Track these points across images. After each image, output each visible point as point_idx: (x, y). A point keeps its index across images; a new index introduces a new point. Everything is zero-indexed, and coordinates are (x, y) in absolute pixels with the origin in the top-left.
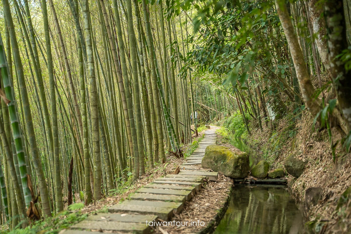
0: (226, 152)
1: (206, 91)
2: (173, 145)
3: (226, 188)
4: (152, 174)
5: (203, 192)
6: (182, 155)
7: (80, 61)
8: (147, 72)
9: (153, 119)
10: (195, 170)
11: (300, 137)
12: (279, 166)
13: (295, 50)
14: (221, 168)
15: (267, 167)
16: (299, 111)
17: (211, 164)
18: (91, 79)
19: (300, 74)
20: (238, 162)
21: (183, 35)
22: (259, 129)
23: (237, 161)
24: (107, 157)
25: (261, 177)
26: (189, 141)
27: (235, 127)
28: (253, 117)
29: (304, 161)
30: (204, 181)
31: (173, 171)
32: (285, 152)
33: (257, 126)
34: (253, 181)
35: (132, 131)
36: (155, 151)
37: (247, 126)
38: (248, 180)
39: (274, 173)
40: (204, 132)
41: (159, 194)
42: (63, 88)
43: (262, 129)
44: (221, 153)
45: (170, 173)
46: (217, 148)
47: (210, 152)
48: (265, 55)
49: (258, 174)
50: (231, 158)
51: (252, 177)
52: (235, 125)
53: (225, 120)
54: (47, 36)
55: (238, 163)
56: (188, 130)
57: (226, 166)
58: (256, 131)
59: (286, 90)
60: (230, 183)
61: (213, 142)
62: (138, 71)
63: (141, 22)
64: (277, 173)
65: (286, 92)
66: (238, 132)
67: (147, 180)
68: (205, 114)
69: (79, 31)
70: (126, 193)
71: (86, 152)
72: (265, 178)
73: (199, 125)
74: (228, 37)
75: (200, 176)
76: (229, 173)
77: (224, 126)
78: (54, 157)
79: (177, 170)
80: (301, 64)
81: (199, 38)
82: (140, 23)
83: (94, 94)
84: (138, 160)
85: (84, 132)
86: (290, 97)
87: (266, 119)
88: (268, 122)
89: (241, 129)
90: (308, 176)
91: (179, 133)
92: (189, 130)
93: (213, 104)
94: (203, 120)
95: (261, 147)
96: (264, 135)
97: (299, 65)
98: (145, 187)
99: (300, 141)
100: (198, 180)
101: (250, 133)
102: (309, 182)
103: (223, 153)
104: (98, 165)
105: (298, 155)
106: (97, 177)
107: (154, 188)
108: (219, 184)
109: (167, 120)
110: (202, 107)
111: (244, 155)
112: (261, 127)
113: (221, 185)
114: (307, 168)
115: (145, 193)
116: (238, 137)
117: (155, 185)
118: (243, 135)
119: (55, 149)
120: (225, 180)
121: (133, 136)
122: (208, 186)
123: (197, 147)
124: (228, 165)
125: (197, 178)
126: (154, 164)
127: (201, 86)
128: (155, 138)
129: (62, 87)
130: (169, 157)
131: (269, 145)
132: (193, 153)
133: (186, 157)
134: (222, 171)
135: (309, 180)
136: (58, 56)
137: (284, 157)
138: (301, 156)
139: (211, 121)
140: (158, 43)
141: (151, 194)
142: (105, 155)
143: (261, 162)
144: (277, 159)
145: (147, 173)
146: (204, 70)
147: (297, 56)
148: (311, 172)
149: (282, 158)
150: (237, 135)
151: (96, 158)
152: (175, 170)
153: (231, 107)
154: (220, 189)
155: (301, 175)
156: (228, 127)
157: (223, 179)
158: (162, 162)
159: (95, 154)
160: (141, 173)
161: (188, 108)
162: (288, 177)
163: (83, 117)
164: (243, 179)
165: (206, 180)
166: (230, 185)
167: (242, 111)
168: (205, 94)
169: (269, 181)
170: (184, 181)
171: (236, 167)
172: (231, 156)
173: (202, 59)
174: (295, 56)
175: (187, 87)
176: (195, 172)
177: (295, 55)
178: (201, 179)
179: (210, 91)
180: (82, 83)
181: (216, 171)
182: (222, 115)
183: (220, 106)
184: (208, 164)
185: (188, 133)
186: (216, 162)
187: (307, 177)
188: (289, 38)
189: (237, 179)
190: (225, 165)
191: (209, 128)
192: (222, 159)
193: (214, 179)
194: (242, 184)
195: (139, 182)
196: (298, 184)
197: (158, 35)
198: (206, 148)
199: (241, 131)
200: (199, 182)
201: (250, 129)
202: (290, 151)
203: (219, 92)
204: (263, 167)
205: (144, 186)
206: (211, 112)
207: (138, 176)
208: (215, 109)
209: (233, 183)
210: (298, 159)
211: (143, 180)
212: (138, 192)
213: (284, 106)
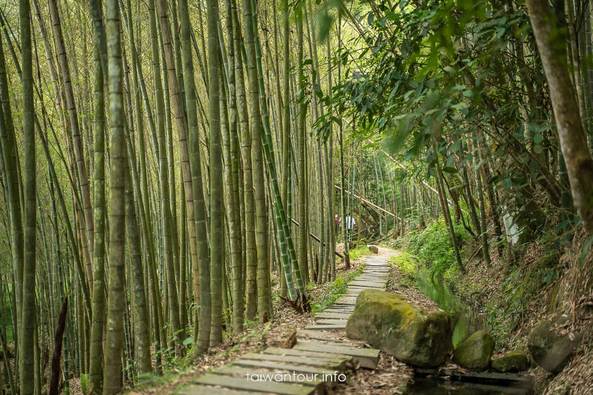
0: (401, 306)
1: (374, 171)
2: (292, 285)
3: (395, 386)
4: (237, 344)
5: (341, 391)
6: (308, 308)
7: (98, 89)
8: (243, 122)
9: (249, 226)
10: (331, 343)
11: (567, 285)
12: (518, 346)
13: (560, 91)
14: (388, 341)
15: (490, 345)
16: (569, 227)
17: (367, 331)
18: (115, 129)
19: (569, 147)
20: (425, 330)
21: (331, 48)
22: (484, 262)
23: (423, 327)
24: (141, 301)
25: (475, 366)
26: (330, 277)
27: (431, 254)
28: (472, 234)
29: (572, 339)
30: (348, 368)
31: (283, 340)
32: (534, 315)
33: (480, 255)
34: (456, 374)
35: (199, 250)
36: (250, 295)
37: (458, 254)
38: (446, 373)
39: (505, 359)
40: (363, 259)
41: (244, 390)
42: (59, 146)
43: (489, 261)
44: (390, 307)
45: (275, 344)
46: (382, 298)
47: (367, 304)
48: (504, 100)
49: (468, 360)
50: (411, 321)
51: (455, 366)
52: (433, 250)
53: (413, 238)
54: (25, 30)
55: (425, 333)
56: (328, 254)
57: (398, 338)
58: (477, 266)
59: (543, 180)
60: (405, 376)
61: (380, 284)
62: (222, 119)
63: (236, 13)
64: (510, 360)
65: (544, 183)
66: (438, 266)
67: (224, 358)
68: (371, 221)
69: (98, 24)
70: (173, 384)
71: (98, 287)
72: (484, 370)
73: (355, 245)
74: (424, 56)
75: (339, 356)
76: (405, 354)
77: (409, 249)
78: (24, 294)
79: (291, 339)
80: (572, 123)
81: (361, 56)
82: (233, 15)
83: (119, 163)
84: (209, 312)
85: (97, 245)
86: (552, 195)
87: (499, 240)
88: (503, 247)
89: (444, 259)
90: (579, 372)
91: (309, 259)
92: (331, 253)
93: (388, 202)
94: (365, 233)
95: (485, 300)
96: (493, 275)
97: (567, 125)
98: (214, 373)
99: (566, 293)
100: (332, 365)
101: (463, 269)
102: (579, 385)
103: (394, 308)
104: (117, 318)
105: (559, 324)
106: (113, 345)
107: (235, 375)
108: (380, 376)
109: (281, 228)
110: (365, 205)
111: (441, 316)
112: (488, 257)
113: (385, 378)
114: (579, 354)
115: (213, 385)
116: (437, 276)
117: (237, 370)
118: (448, 271)
119: (26, 277)
120: (394, 368)
121: (200, 258)
122: (356, 379)
123: (342, 291)
124: (403, 334)
125: (332, 360)
126: (245, 324)
127: (364, 161)
128: (250, 266)
129: (58, 144)
130: (282, 309)
131: (501, 297)
132: (331, 306)
133: (315, 312)
134: (389, 348)
135: (581, 382)
136: (55, 74)
137: (530, 327)
138: (566, 327)
139: (381, 237)
140: (274, 60)
141: (226, 389)
142: (136, 297)
143: (478, 335)
144: (516, 329)
145: (227, 341)
146: (367, 124)
147: (565, 105)
148: (587, 363)
149: (526, 328)
150: (436, 270)
151: (115, 302)
152: (286, 340)
153: (427, 209)
154: (380, 387)
155: (564, 370)
156: (417, 253)
157: (390, 367)
158: (261, 320)
159: (114, 293)
160: (214, 341)
161: (330, 206)
162: (535, 372)
163: (96, 212)
164: (436, 368)
165: (353, 364)
166: (404, 380)
167: (449, 220)
168: (372, 179)
169: (493, 377)
170: (303, 364)
171: (421, 341)
172: (412, 317)
173: (364, 100)
174: (559, 106)
175: (331, 160)
176: (330, 347)
177: (561, 103)
178: (341, 361)
179: (384, 173)
180: (99, 136)
181: (377, 348)
182: (407, 225)
183: (404, 206)
184: (360, 330)
185: (328, 261)
186: (379, 327)
187: (577, 375)
188: (549, 66)
189: (422, 368)
190: (398, 336)
191: (376, 251)
192: (392, 322)
193: (370, 365)
194: (433, 378)
195: (207, 360)
196: (555, 389)
197: (276, 44)
198: (357, 295)
199: (445, 262)
200: (334, 369)
201: (465, 260)
202: (544, 314)
203: (402, 175)
204: (480, 345)
205: (213, 370)
206: (383, 218)
207: (206, 347)
208: (392, 212)
209: (411, 375)
210: (558, 333)
211: (216, 357)
212: (198, 384)
213: (539, 214)
